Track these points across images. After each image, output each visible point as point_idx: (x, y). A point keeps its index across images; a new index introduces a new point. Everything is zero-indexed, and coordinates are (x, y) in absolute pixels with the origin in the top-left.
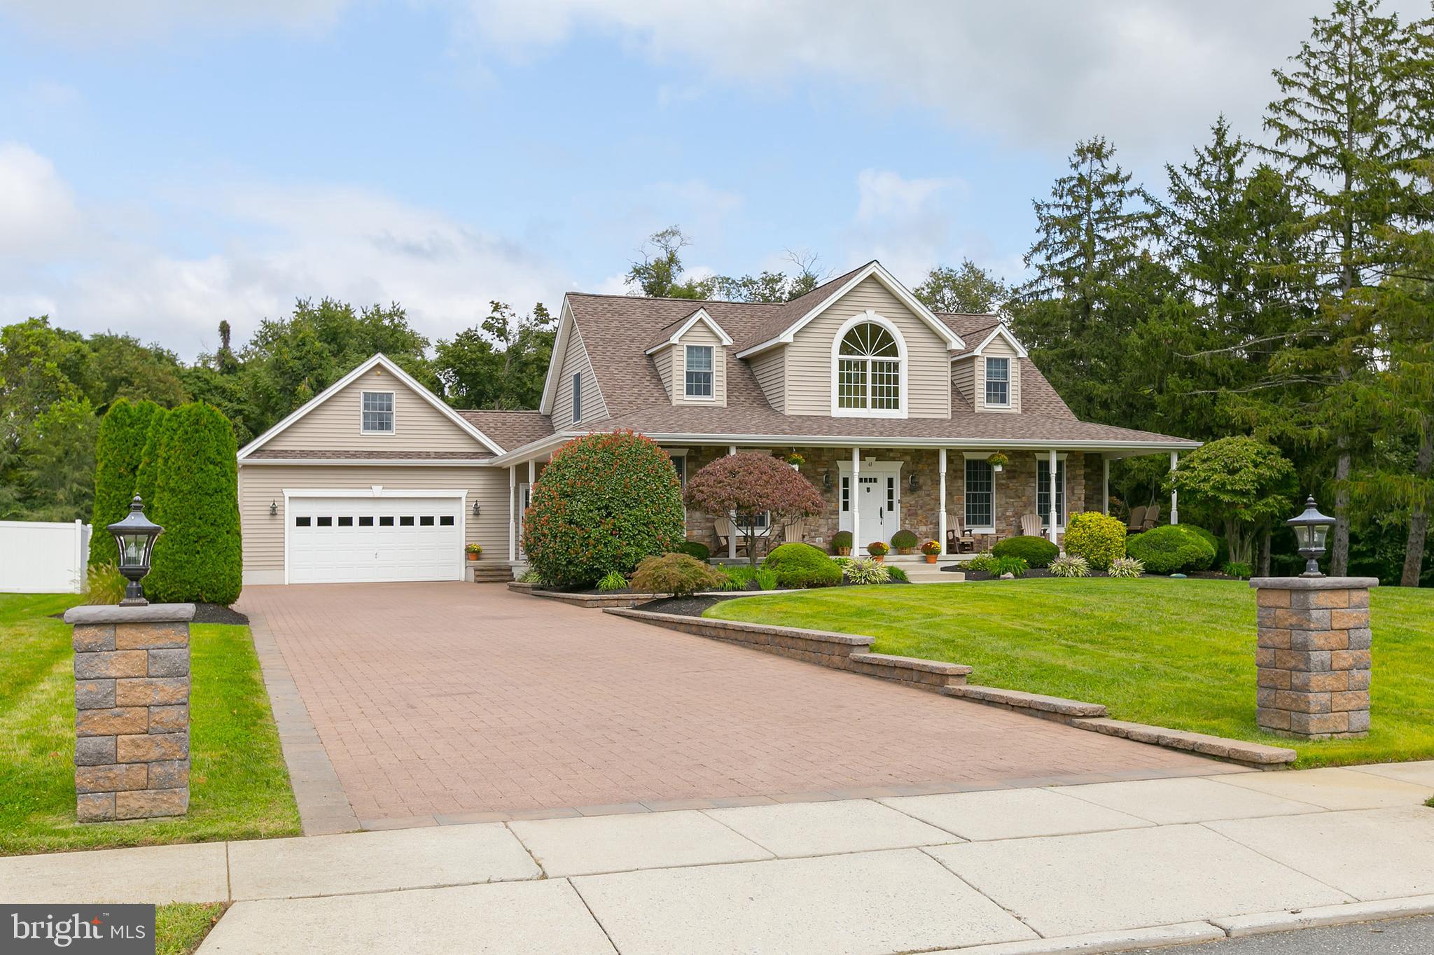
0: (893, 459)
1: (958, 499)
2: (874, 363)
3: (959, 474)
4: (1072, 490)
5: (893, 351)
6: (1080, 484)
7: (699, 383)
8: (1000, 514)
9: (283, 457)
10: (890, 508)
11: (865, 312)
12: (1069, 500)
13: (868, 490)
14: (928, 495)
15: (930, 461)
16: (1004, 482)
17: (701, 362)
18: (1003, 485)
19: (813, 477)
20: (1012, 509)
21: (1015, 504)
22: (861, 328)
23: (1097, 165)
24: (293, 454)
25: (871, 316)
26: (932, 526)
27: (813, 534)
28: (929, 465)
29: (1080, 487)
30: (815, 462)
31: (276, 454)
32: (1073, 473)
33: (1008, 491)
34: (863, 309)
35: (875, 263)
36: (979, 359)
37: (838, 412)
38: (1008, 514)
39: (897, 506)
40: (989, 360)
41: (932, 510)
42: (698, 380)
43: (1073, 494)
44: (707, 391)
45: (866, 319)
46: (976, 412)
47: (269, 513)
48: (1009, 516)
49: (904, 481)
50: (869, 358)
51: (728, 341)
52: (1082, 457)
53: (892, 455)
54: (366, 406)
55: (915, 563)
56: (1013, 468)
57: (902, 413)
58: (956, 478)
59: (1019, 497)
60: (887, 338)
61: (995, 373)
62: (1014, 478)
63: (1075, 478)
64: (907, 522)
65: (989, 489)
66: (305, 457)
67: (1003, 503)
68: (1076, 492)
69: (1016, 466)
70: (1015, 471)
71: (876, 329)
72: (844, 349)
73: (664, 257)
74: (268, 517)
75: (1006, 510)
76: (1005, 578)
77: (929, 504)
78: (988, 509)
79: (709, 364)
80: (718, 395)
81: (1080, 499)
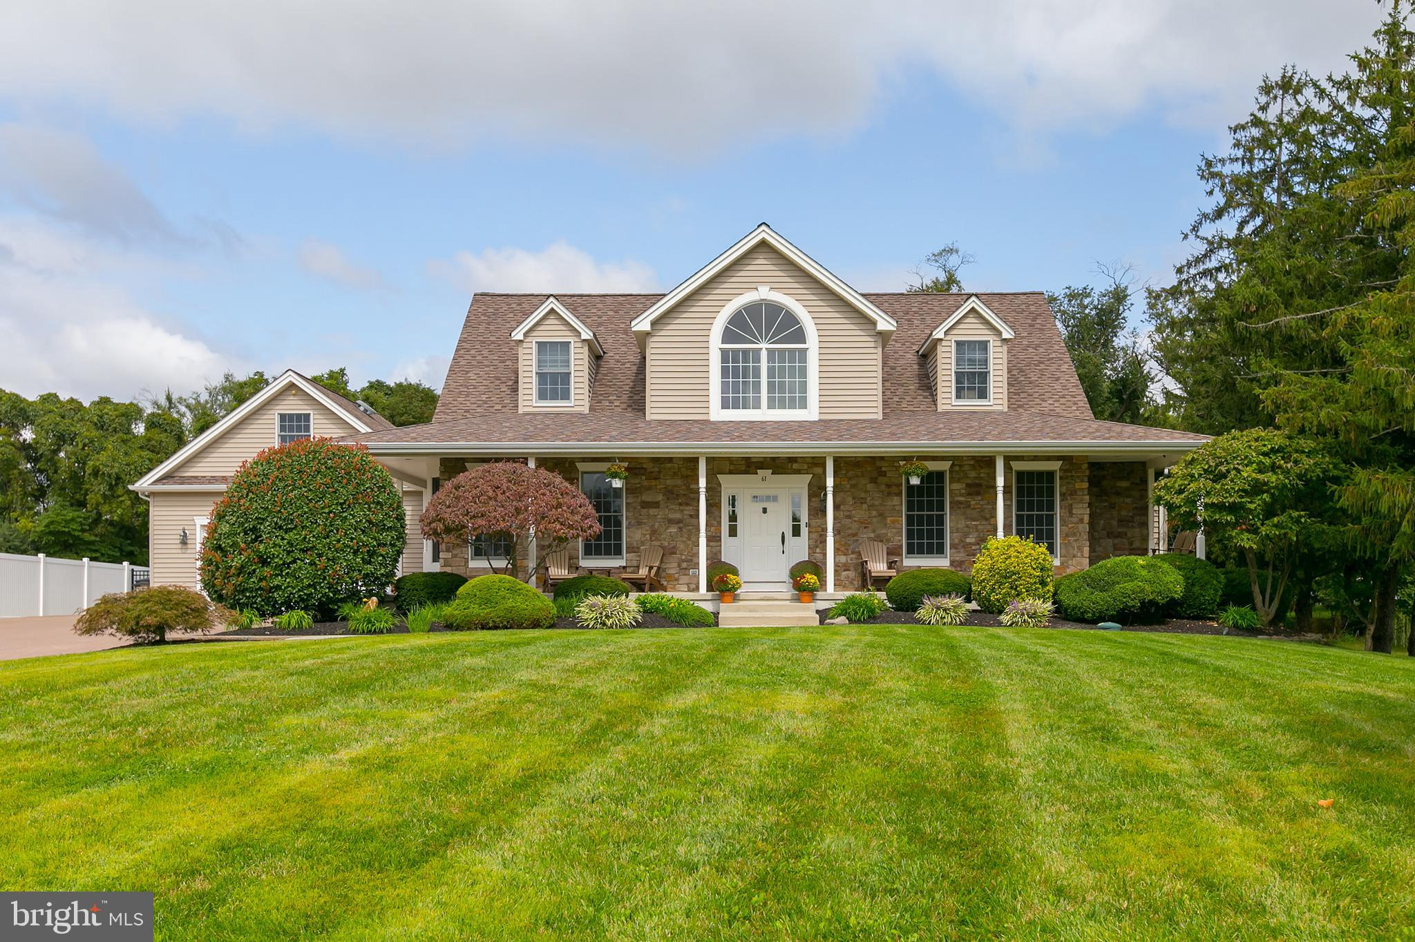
0: (798, 472)
1: (893, 522)
2: (770, 352)
3: (894, 489)
4: (1070, 509)
5: (800, 336)
6: (1081, 502)
7: (555, 385)
8: (956, 541)
9: (189, 484)
10: (796, 532)
11: (757, 289)
12: (1063, 523)
13: (765, 511)
14: (849, 517)
15: (850, 474)
16: (962, 499)
17: (556, 361)
18: (960, 503)
19: (685, 495)
20: (976, 534)
21: (979, 527)
22: (753, 309)
23: (1289, 103)
24: (203, 480)
25: (765, 293)
26: (853, 556)
27: (684, 565)
28: (850, 479)
29: (1081, 505)
30: (687, 476)
31: (184, 481)
32: (1070, 486)
33: (969, 511)
34: (753, 286)
35: (763, 227)
36: (944, 343)
37: (717, 414)
38: (968, 540)
39: (804, 531)
40: (958, 343)
41: (855, 535)
42: (554, 382)
43: (1071, 514)
44: (566, 396)
45: (758, 298)
46: (939, 410)
47: (178, 541)
48: (970, 544)
49: (813, 499)
50: (764, 346)
51: (587, 334)
52: (1086, 466)
53: (795, 466)
54: (282, 428)
55: (788, 602)
56: (977, 481)
57: (811, 413)
58: (889, 494)
59: (987, 519)
60: (791, 319)
61: (969, 360)
62: (978, 494)
63: (1073, 493)
64: (818, 550)
65: (941, 507)
66: (213, 483)
67: (960, 526)
68: (1074, 511)
69: (981, 478)
70: (980, 485)
71: (774, 309)
72: (728, 336)
73: (942, 277)
74: (180, 546)
75: (966, 535)
76: (829, 624)
77: (850, 528)
78: (941, 534)
79: (567, 363)
80: (579, 399)
81: (1081, 521)
